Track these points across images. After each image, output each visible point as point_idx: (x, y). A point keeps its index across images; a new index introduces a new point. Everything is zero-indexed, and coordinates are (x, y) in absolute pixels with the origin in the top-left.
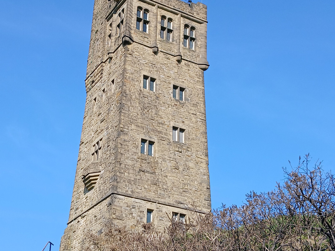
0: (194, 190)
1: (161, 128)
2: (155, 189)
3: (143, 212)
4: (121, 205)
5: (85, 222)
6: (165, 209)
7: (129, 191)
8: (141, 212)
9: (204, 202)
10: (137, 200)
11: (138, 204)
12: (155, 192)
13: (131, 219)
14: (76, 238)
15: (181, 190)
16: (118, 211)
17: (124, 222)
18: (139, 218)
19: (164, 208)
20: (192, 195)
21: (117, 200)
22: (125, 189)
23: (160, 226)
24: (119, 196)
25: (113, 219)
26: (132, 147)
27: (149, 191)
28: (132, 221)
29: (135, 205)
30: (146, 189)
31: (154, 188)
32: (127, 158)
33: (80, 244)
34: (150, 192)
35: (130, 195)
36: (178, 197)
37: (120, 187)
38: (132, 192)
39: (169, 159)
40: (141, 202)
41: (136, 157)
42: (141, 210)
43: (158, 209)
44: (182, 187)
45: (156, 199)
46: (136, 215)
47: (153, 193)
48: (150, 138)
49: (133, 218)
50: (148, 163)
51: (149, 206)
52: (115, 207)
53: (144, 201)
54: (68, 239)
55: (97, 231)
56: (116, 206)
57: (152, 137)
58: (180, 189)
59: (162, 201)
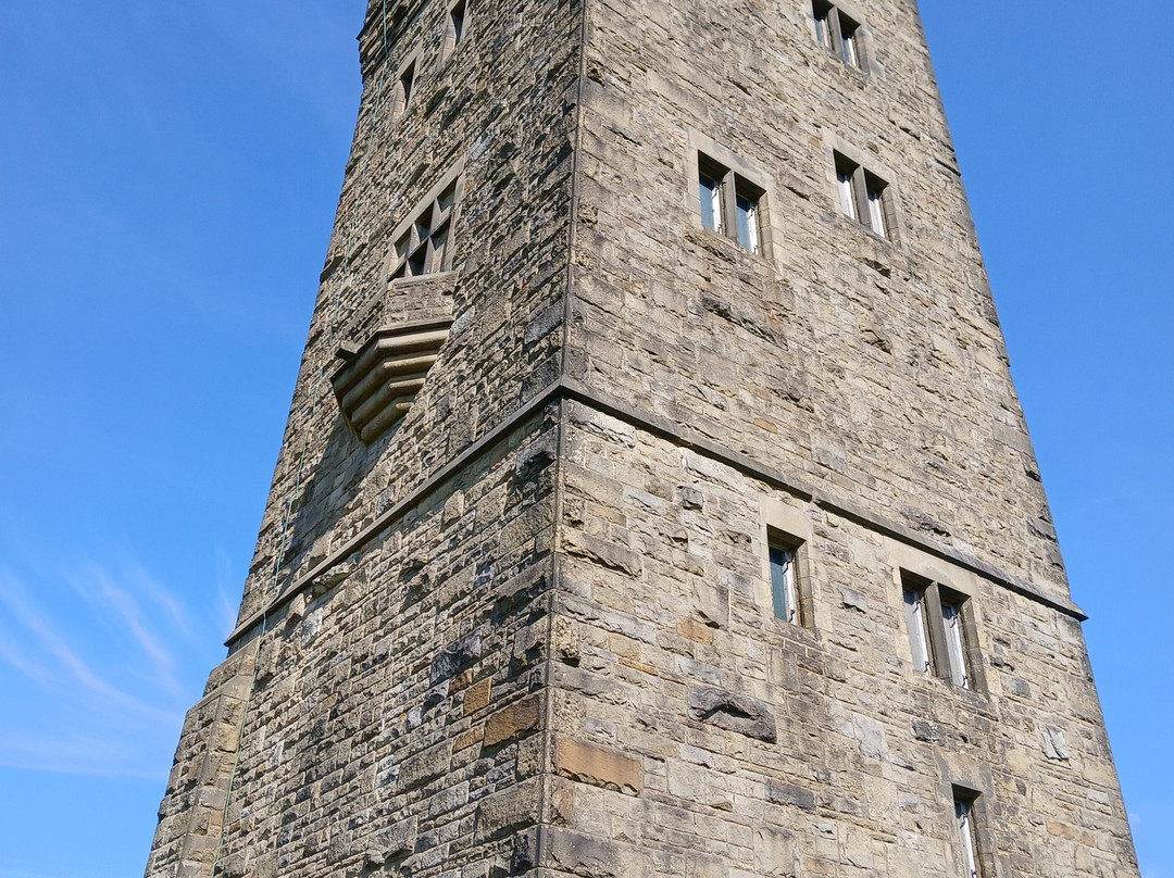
0: (976, 470)
1: (785, 139)
2: (794, 424)
3: (749, 541)
4: (616, 470)
5: (333, 619)
6: (859, 542)
7: (657, 402)
8: (734, 538)
9: (1032, 542)
10: (706, 464)
11: (718, 491)
12: (794, 441)
13: (679, 573)
14: (272, 714)
15: (921, 460)
16: (599, 510)
17: (636, 585)
18: (732, 580)
19: (856, 541)
20: (973, 495)
21: (587, 439)
22: (629, 384)
23: (852, 642)
24: (601, 415)
25: (571, 560)
26: (653, 175)
27: (763, 424)
28: (686, 587)
29: (696, 486)
30: (748, 409)
31: (787, 416)
32: (634, 220)
33: (293, 751)
34: (772, 435)
35: (663, 421)
36: (912, 491)
37: (604, 366)
38: (674, 407)
39: (840, 287)
40: (731, 482)
41: (679, 231)
42: (734, 524)
43: (827, 542)
44: (919, 444)
45: (810, 479)
46: (707, 554)
47: (789, 445)
48: (740, 161)
49: (695, 568)
50: (745, 280)
51: (776, 511)
52: (580, 482)
53: (748, 480)
54: (227, 721)
55: (431, 655)
56: (586, 474)
57: (750, 164)
58: (915, 455)
59: (839, 496)
